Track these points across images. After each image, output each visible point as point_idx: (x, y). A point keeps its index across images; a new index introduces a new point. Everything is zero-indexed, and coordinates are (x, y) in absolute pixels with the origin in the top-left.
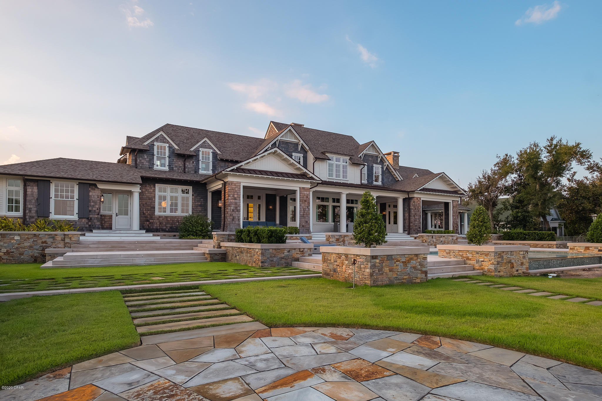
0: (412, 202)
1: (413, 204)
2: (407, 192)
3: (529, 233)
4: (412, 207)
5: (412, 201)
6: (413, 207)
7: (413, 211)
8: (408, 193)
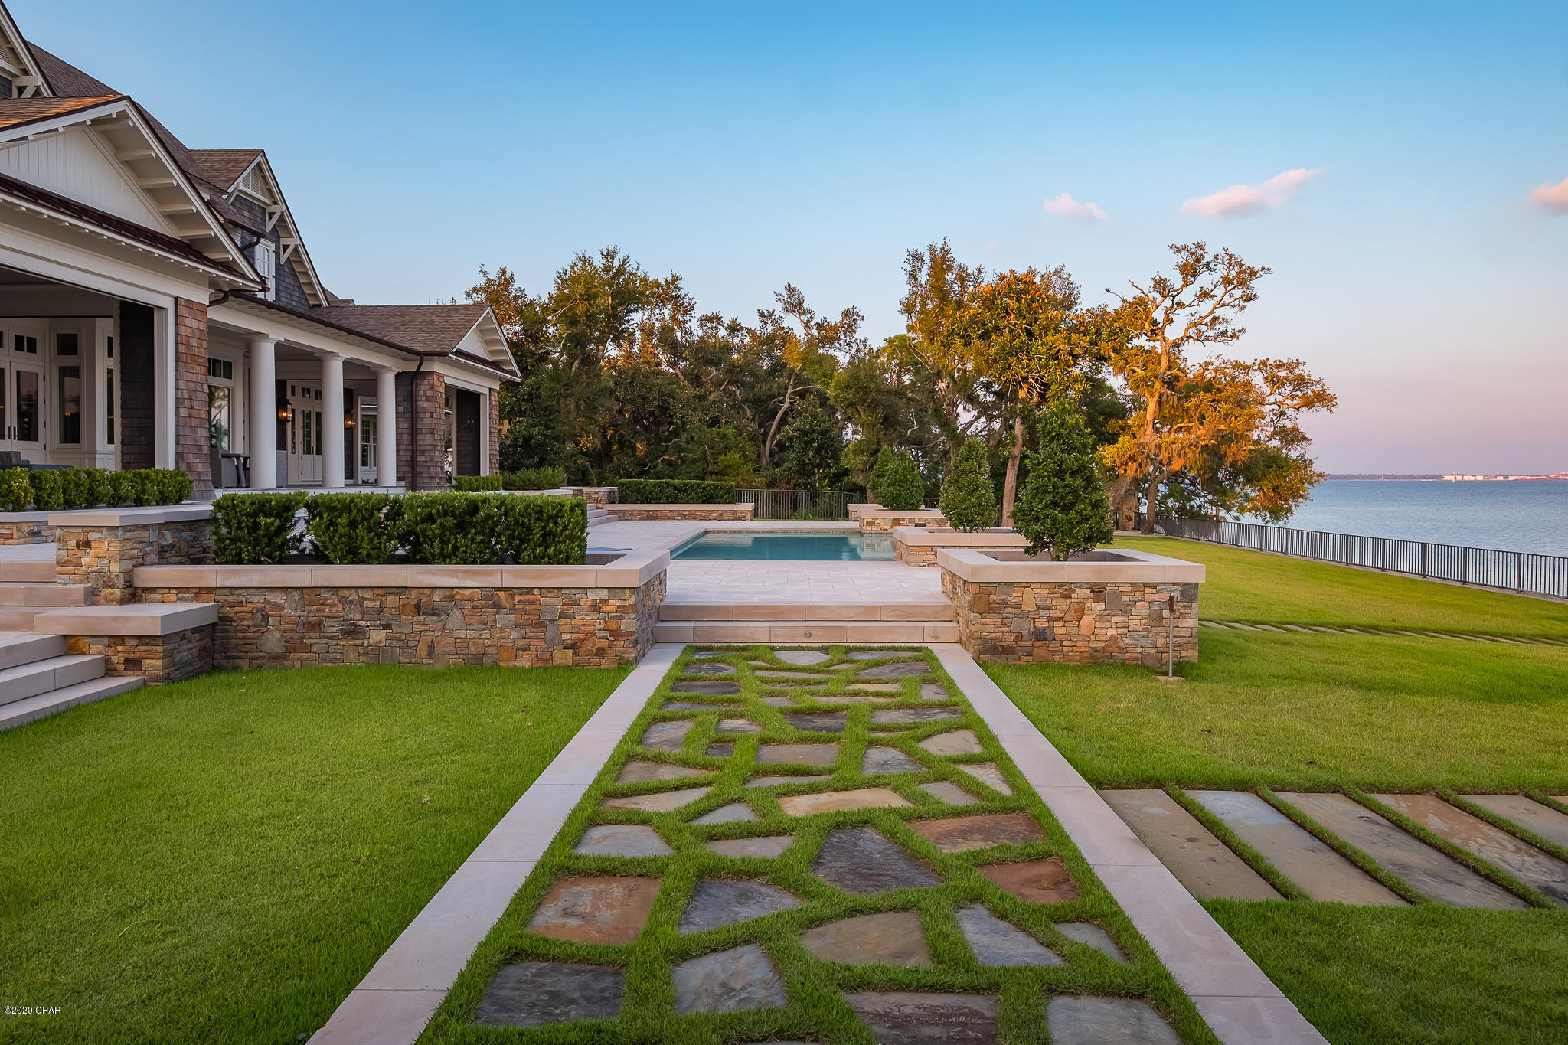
0: (424, 385)
1: (429, 393)
2: (418, 353)
3: (685, 485)
4: (422, 403)
5: (426, 382)
6: (426, 404)
7: (428, 415)
8: (422, 356)
